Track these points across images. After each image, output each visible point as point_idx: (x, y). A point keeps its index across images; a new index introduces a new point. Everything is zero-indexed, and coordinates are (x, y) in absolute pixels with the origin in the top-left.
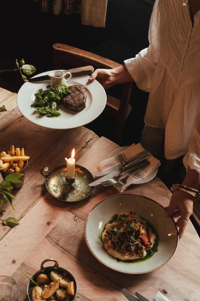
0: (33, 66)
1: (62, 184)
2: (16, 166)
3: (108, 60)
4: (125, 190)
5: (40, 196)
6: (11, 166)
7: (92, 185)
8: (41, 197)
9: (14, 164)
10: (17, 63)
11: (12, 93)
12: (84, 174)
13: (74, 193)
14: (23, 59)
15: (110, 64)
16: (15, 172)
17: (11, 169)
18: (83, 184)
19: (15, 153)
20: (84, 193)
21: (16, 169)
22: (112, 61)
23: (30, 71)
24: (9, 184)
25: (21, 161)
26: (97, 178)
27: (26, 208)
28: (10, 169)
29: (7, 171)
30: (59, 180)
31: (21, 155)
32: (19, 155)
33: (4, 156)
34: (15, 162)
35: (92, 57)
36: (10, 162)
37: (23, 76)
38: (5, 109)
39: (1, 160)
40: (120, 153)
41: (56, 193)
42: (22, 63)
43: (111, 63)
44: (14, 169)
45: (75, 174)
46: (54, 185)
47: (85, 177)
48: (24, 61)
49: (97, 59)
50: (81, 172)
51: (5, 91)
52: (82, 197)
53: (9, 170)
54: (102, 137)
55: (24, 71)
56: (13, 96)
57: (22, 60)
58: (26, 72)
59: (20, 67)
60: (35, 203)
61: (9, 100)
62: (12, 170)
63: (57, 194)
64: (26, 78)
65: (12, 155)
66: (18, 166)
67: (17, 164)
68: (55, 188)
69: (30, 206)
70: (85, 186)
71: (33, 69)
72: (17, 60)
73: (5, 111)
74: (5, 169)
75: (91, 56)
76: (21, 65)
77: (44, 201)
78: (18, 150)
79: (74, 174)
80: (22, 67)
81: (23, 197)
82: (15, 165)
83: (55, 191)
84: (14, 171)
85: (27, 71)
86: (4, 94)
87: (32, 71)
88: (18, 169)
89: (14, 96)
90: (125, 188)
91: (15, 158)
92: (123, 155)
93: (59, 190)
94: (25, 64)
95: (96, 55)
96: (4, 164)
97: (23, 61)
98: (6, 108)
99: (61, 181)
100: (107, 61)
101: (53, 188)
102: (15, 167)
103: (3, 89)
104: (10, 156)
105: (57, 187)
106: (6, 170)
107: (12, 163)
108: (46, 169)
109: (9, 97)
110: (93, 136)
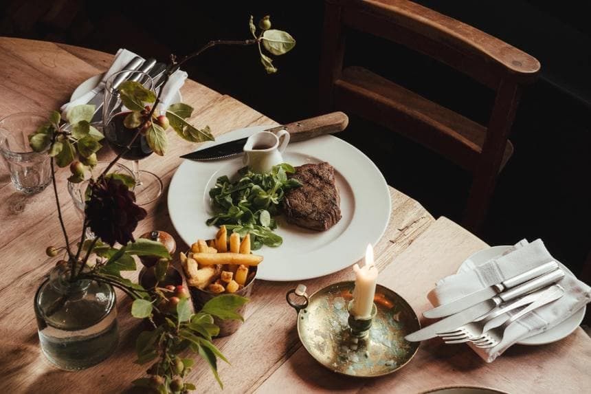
0: (288, 35)
1: (338, 330)
2: (228, 278)
3: (462, 25)
4: (498, 357)
5: (281, 358)
6: (216, 278)
7: (413, 337)
8: (284, 359)
9: (225, 273)
10: (253, 26)
11: (221, 96)
12: (393, 309)
13: (366, 356)
14: (268, 17)
15: (467, 35)
16: (226, 292)
17: (217, 285)
18: (390, 334)
19: (228, 245)
20: (394, 358)
21: (229, 285)
22: (472, 28)
23: (281, 46)
24: (210, 321)
25: (243, 266)
26: (428, 322)
27: (245, 384)
28: (213, 283)
29: (207, 288)
30: (332, 320)
31: (242, 251)
32: (238, 250)
33: (200, 251)
34: (226, 267)
35: (421, 15)
36: (215, 266)
37: (263, 56)
38: (211, 135)
39: (195, 261)
40: (489, 261)
41: (322, 351)
42: (264, 26)
43: (468, 32)
44: (225, 284)
45: (374, 307)
46: (317, 333)
47: (397, 317)
48: (270, 21)
49: (433, 20)
50: (386, 302)
51: (202, 90)
52: (386, 368)
53: (212, 285)
54: (443, 219)
55: (266, 45)
56: (223, 102)
57: (267, 19)
58: (271, 48)
59: (258, 37)
60: (269, 373)
61: (213, 111)
62: (220, 286)
63: (324, 356)
64: (272, 63)
65: (220, 251)
66: (234, 278)
67: (231, 274)
68: (320, 339)
69: (254, 380)
70: (395, 341)
71: (289, 40)
72: (252, 17)
73: (211, 140)
74: (201, 284)
75: (418, 14)
76: (260, 32)
77: (291, 371)
78: (235, 237)
79: (371, 308)
80: (263, 36)
81: (241, 356)
82: (228, 275)
83: (320, 348)
84: (223, 289)
85: (273, 46)
86: (200, 98)
87: (286, 45)
88: (234, 286)
89: (225, 103)
90: (499, 352)
91: (227, 256)
92: (496, 268)
93: (331, 345)
94: (272, 28)
95: (431, 11)
96: (200, 270)
97: (268, 22)
98: (212, 133)
99: (335, 323)
100: (459, 27)
101: (314, 339)
102: (225, 280)
103: (199, 84)
104: (216, 251)
105: (324, 336)
106: (203, 286)
107: (219, 270)
108: (302, 291)
109: (211, 104)
110: (420, 213)
